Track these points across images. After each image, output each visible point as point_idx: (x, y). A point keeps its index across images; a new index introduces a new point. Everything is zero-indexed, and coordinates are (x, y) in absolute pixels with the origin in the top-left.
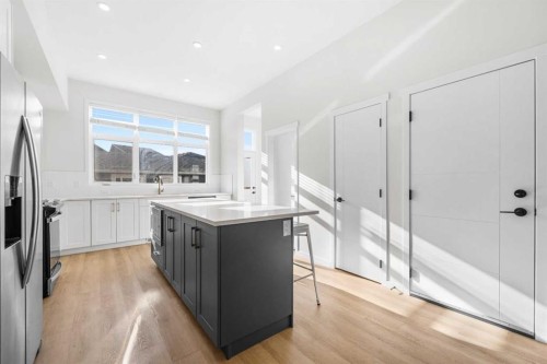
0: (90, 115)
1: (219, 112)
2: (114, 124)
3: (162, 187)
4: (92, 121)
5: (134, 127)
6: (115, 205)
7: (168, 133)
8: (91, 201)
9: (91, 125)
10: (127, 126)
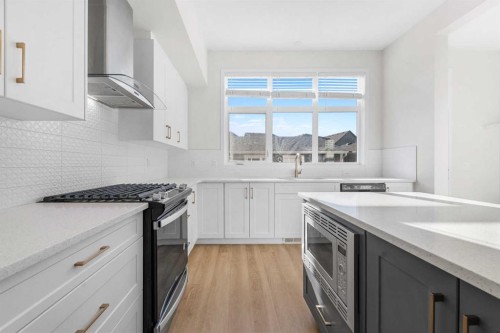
0: (226, 87)
1: (381, 54)
2: (247, 93)
3: (299, 168)
4: (228, 93)
5: (267, 94)
6: (248, 189)
7: (307, 95)
8: (224, 183)
9: (226, 98)
10: (260, 93)
